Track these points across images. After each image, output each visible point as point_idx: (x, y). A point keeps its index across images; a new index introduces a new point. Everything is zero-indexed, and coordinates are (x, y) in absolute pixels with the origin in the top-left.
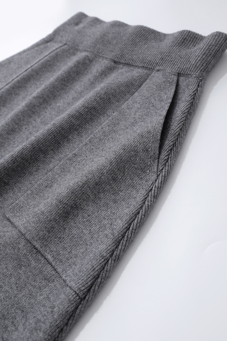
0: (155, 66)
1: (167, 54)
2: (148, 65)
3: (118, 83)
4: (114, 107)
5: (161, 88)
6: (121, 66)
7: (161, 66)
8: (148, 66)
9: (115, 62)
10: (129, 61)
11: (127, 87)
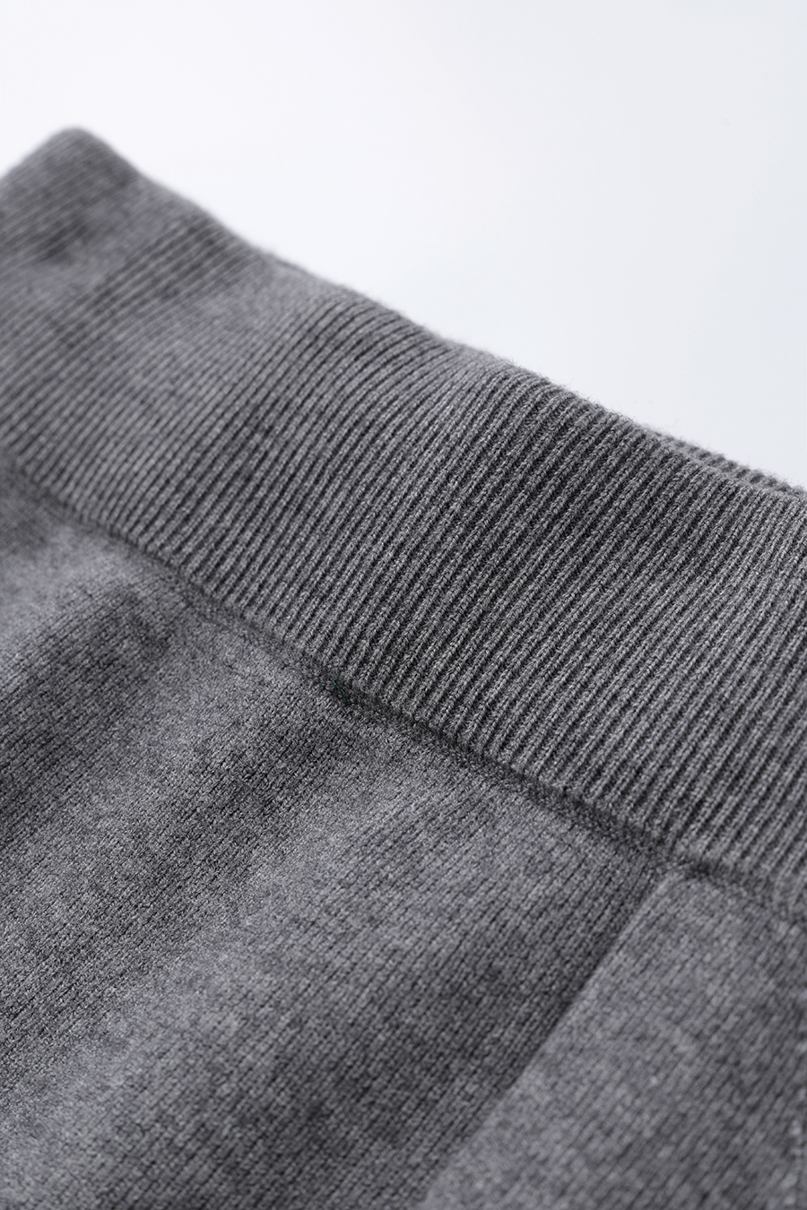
0: (678, 825)
1: (771, 742)
2: (612, 796)
3: (382, 968)
4: (357, 1191)
5: (737, 1064)
6: (391, 738)
7: (725, 840)
8: (616, 804)
9: (342, 694)
10: (459, 718)
11: (454, 1002)
